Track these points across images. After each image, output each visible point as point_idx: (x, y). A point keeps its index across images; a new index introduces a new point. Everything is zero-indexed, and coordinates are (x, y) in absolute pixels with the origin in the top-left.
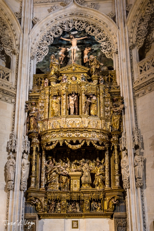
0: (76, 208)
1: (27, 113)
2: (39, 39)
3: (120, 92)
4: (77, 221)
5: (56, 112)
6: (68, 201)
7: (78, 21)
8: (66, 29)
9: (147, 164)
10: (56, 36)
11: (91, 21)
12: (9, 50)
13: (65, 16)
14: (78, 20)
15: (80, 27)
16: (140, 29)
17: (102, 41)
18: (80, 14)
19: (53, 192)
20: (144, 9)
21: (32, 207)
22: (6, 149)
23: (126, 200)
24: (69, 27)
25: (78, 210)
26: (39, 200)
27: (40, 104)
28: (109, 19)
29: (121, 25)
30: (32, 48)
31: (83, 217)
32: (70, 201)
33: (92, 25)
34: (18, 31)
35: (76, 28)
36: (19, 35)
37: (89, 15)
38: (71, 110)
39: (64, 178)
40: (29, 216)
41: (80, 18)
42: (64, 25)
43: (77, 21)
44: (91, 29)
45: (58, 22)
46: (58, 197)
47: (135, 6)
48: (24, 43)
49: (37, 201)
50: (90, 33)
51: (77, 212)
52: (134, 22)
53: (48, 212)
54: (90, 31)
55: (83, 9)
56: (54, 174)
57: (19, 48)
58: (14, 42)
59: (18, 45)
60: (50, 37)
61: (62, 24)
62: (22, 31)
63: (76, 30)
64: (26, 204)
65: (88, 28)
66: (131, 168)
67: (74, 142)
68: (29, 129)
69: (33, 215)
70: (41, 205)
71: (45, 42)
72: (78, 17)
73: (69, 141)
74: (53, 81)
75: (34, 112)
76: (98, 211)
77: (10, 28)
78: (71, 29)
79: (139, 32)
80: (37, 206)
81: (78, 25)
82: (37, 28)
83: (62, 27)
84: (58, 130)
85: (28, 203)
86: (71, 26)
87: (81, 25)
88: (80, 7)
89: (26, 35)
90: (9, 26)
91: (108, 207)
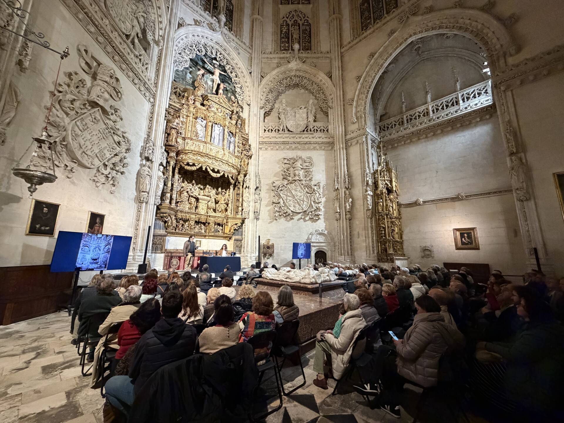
0: (201, 229)
1: (166, 121)
2: (181, 44)
3: (248, 139)
4: (200, 241)
5: (200, 136)
6: (196, 222)
7: (220, 54)
9: (262, 202)
12: (151, 36)
16: (268, 97)
17: (238, 87)
18: (225, 49)
19: (185, 212)
20: (274, 84)
21: (162, 223)
22: (139, 154)
23: (243, 227)
25: (203, 231)
26: (171, 218)
27: (181, 119)
28: (247, 72)
29: (256, 84)
30: (175, 50)
31: (207, 237)
32: (197, 223)
34: (165, 20)
36: (164, 25)
38: (216, 139)
39: (193, 200)
40: (159, 233)
41: (223, 52)
45: (203, 41)
46: (187, 217)
47: (269, 77)
49: (169, 218)
51: (202, 233)
53: (175, 231)
54: (229, 71)
55: (228, 46)
56: (186, 194)
57: (163, 43)
58: (157, 29)
60: (193, 50)
61: (206, 45)
64: (155, 220)
65: (228, 67)
66: (252, 204)
67: (216, 170)
68: (167, 141)
69: (162, 232)
70: (172, 223)
71: (187, 52)
72: (221, 50)
73: (212, 168)
74: (198, 101)
75: (175, 124)
76: (220, 233)
77: (156, 10)
78: (213, 56)
79: (267, 99)
80: (168, 223)
81: (219, 57)
82: (182, 32)
83: (205, 48)
84: (204, 155)
85: (158, 219)
86: (214, 53)
87: (223, 59)
88: (226, 42)
89: (172, 31)
90: (155, 6)
91: (230, 231)
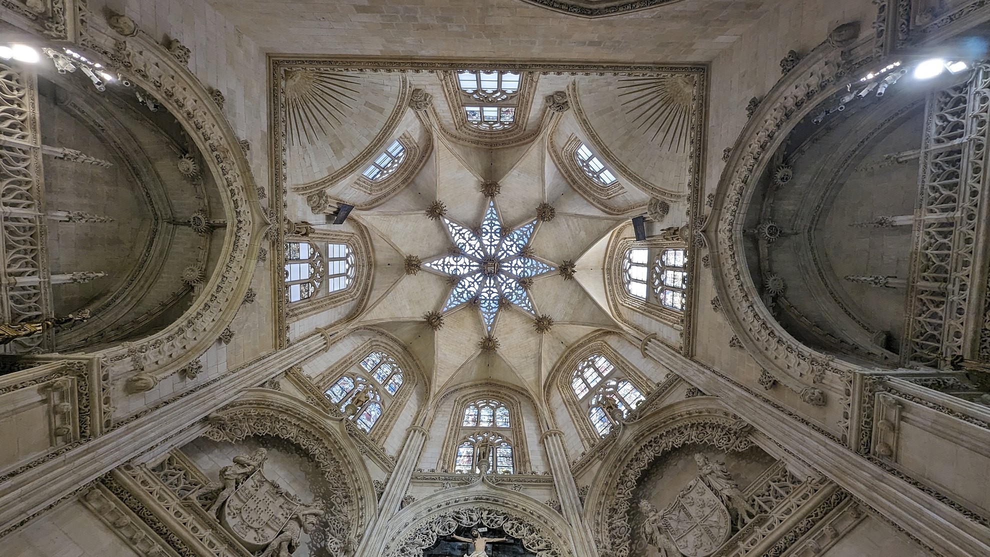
2: (407, 533)
7: (490, 512)
8: (465, 522)
10: (443, 533)
11: (514, 514)
12: (336, 543)
13: (466, 500)
14: (489, 510)
15: (492, 521)
16: (613, 526)
17: (539, 550)
18: (494, 500)
20: (613, 494)
24: (471, 520)
28: (550, 509)
29: (574, 519)
30: (388, 548)
33: (516, 519)
34: (370, 511)
35: (485, 524)
36: (368, 518)
37: (510, 503)
41: (493, 507)
42: (462, 516)
43: (487, 512)
44: (515, 527)
45: (451, 510)
47: (595, 489)
48: (375, 532)
50: (512, 534)
52: (599, 514)
54: (512, 530)
55: (499, 492)
57: (359, 542)
58: (354, 528)
59: (360, 537)
60: (431, 532)
61: (458, 513)
62: (378, 512)
63: (485, 527)
65: (509, 524)
71: (419, 540)
72: (489, 505)
77: (356, 504)
78: (474, 524)
79: (614, 532)
81: (488, 518)
82: (408, 514)
83: (457, 518)
86: (475, 518)
87: (495, 518)
88: (494, 488)
89: (382, 521)
90: (354, 499)
